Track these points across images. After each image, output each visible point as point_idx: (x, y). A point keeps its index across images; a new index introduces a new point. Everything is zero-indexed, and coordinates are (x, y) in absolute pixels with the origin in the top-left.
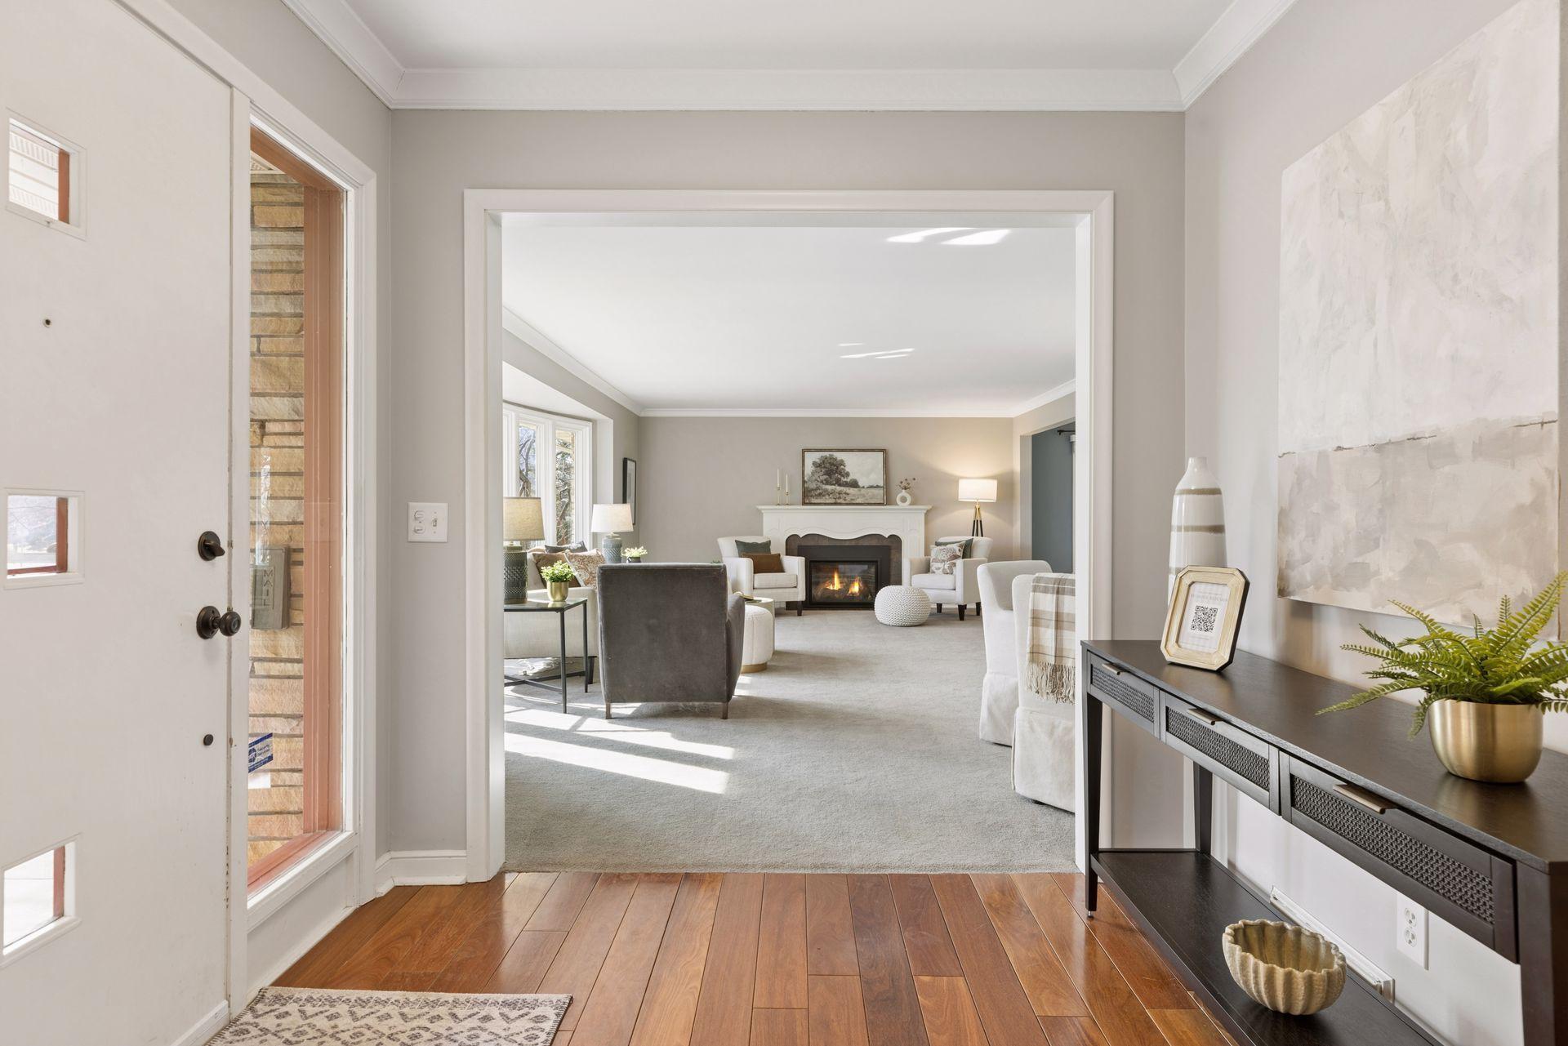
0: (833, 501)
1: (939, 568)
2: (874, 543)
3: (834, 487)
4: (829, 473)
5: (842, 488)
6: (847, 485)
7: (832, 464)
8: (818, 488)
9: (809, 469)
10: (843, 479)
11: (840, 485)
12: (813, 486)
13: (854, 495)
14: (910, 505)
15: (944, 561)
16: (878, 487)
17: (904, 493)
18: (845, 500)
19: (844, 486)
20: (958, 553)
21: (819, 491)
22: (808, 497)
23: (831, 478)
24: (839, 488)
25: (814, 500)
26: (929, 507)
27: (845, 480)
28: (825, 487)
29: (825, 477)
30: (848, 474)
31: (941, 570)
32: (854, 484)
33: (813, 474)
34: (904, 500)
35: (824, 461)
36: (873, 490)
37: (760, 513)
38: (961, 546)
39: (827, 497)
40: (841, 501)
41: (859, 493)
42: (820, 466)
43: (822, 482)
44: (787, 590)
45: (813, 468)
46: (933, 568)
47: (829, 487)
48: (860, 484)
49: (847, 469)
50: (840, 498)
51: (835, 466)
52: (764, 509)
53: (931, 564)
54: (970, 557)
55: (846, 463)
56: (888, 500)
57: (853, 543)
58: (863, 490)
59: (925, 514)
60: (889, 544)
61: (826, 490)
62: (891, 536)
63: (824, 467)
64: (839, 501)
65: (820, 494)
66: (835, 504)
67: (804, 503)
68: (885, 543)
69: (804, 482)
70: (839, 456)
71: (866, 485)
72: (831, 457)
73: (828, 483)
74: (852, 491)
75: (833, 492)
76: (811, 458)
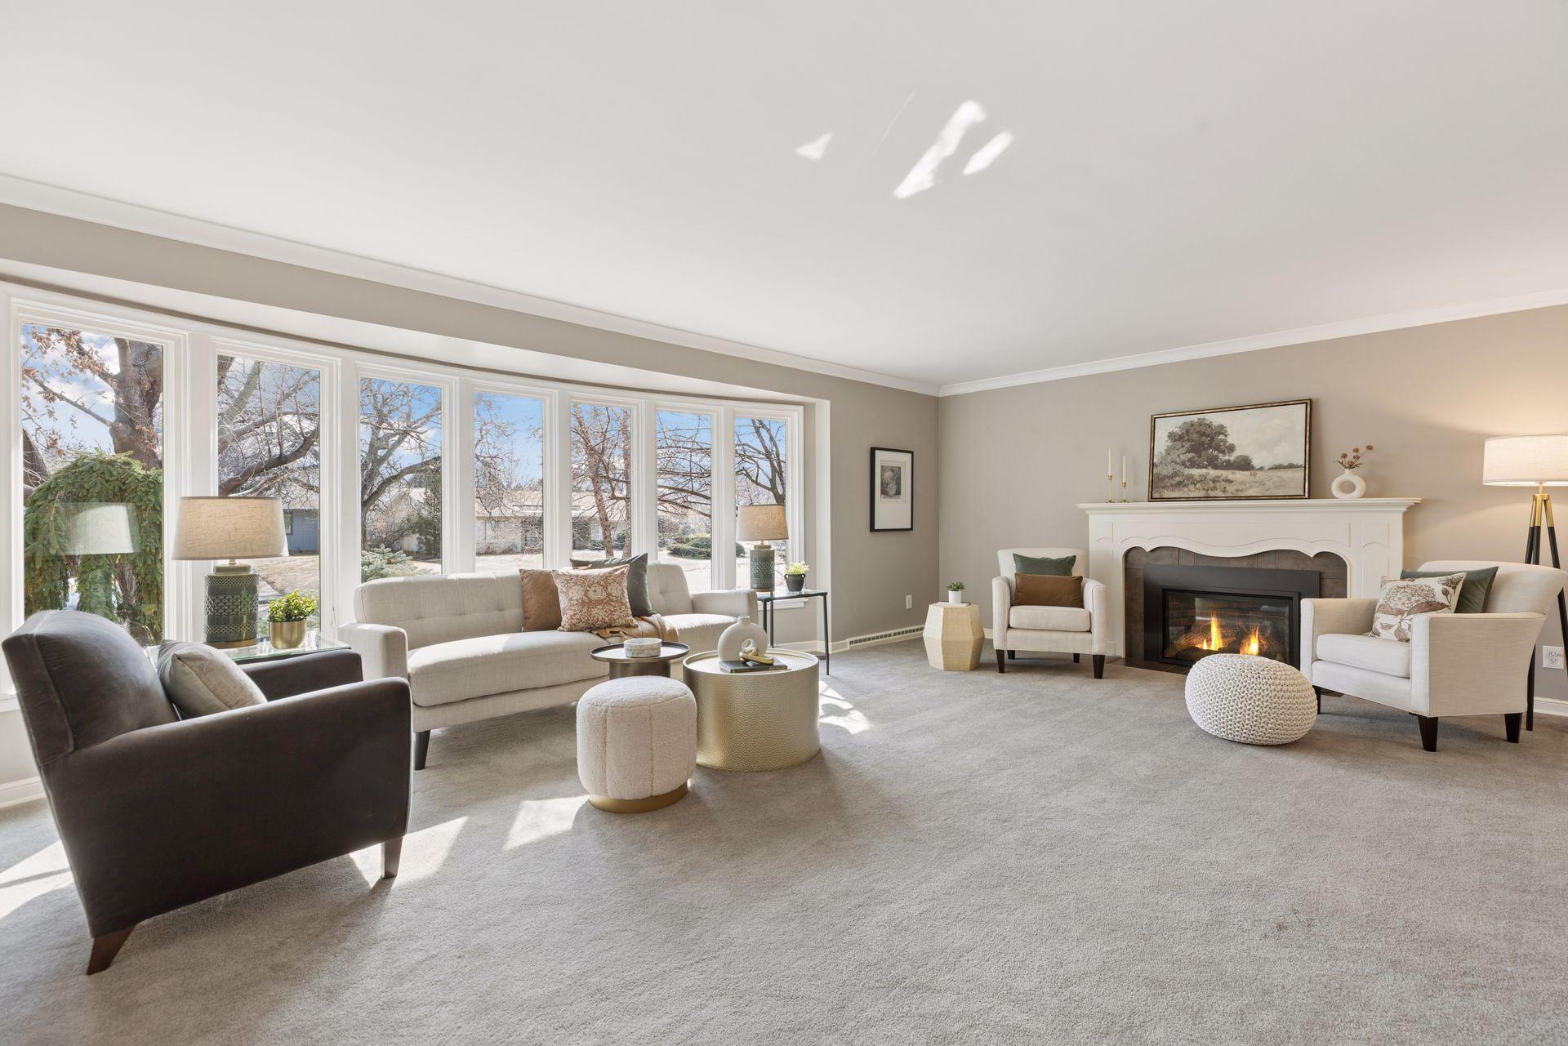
0: (1202, 494)
1: (1389, 627)
2: (1287, 565)
3: (1204, 471)
4: (1197, 449)
5: (1219, 472)
6: (1229, 466)
7: (1204, 434)
8: (1175, 474)
9: (1162, 443)
10: (1223, 458)
11: (1215, 467)
12: (1166, 471)
13: (1242, 483)
14: (1364, 496)
15: (1400, 612)
16: (1291, 466)
17: (1348, 475)
18: (1224, 492)
19: (1223, 468)
20: (1441, 598)
21: (1177, 479)
22: (1158, 488)
23: (1200, 457)
24: (1212, 473)
25: (1167, 494)
26: (1411, 501)
27: (1227, 458)
28: (1187, 471)
29: (1190, 455)
30: (1231, 449)
31: (1393, 630)
32: (1245, 464)
33: (1168, 451)
34: (1348, 488)
35: (1187, 431)
36: (1279, 473)
37: (1083, 517)
38: (1453, 584)
39: (1191, 487)
40: (1218, 493)
41: (1252, 479)
42: (1180, 438)
43: (1183, 464)
44: (1071, 635)
45: (1169, 443)
46: (1377, 625)
47: (1196, 472)
48: (1256, 463)
49: (1230, 440)
50: (1215, 488)
51: (1208, 436)
52: (1088, 509)
53: (1377, 615)
54: (1485, 610)
55: (1229, 431)
56: (1314, 487)
57: (1244, 564)
58: (1260, 474)
59: (1405, 514)
60: (1321, 569)
61: (1191, 477)
62: (1319, 555)
63: (1188, 440)
64: (1212, 494)
65: (1179, 484)
66: (1207, 498)
67: (1152, 499)
68: (1311, 567)
69: (1153, 465)
70: (1215, 419)
71: (1267, 465)
72: (1201, 423)
73: (1193, 464)
74: (1238, 476)
75: (1203, 480)
76: (1165, 428)
